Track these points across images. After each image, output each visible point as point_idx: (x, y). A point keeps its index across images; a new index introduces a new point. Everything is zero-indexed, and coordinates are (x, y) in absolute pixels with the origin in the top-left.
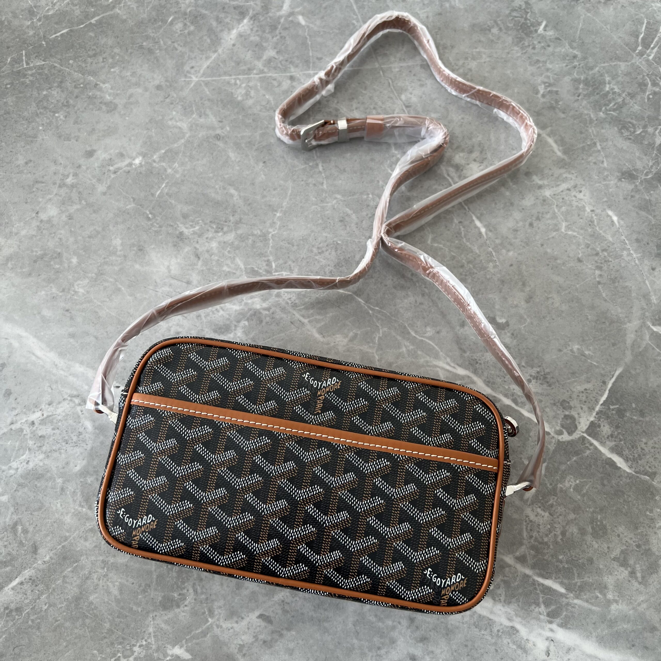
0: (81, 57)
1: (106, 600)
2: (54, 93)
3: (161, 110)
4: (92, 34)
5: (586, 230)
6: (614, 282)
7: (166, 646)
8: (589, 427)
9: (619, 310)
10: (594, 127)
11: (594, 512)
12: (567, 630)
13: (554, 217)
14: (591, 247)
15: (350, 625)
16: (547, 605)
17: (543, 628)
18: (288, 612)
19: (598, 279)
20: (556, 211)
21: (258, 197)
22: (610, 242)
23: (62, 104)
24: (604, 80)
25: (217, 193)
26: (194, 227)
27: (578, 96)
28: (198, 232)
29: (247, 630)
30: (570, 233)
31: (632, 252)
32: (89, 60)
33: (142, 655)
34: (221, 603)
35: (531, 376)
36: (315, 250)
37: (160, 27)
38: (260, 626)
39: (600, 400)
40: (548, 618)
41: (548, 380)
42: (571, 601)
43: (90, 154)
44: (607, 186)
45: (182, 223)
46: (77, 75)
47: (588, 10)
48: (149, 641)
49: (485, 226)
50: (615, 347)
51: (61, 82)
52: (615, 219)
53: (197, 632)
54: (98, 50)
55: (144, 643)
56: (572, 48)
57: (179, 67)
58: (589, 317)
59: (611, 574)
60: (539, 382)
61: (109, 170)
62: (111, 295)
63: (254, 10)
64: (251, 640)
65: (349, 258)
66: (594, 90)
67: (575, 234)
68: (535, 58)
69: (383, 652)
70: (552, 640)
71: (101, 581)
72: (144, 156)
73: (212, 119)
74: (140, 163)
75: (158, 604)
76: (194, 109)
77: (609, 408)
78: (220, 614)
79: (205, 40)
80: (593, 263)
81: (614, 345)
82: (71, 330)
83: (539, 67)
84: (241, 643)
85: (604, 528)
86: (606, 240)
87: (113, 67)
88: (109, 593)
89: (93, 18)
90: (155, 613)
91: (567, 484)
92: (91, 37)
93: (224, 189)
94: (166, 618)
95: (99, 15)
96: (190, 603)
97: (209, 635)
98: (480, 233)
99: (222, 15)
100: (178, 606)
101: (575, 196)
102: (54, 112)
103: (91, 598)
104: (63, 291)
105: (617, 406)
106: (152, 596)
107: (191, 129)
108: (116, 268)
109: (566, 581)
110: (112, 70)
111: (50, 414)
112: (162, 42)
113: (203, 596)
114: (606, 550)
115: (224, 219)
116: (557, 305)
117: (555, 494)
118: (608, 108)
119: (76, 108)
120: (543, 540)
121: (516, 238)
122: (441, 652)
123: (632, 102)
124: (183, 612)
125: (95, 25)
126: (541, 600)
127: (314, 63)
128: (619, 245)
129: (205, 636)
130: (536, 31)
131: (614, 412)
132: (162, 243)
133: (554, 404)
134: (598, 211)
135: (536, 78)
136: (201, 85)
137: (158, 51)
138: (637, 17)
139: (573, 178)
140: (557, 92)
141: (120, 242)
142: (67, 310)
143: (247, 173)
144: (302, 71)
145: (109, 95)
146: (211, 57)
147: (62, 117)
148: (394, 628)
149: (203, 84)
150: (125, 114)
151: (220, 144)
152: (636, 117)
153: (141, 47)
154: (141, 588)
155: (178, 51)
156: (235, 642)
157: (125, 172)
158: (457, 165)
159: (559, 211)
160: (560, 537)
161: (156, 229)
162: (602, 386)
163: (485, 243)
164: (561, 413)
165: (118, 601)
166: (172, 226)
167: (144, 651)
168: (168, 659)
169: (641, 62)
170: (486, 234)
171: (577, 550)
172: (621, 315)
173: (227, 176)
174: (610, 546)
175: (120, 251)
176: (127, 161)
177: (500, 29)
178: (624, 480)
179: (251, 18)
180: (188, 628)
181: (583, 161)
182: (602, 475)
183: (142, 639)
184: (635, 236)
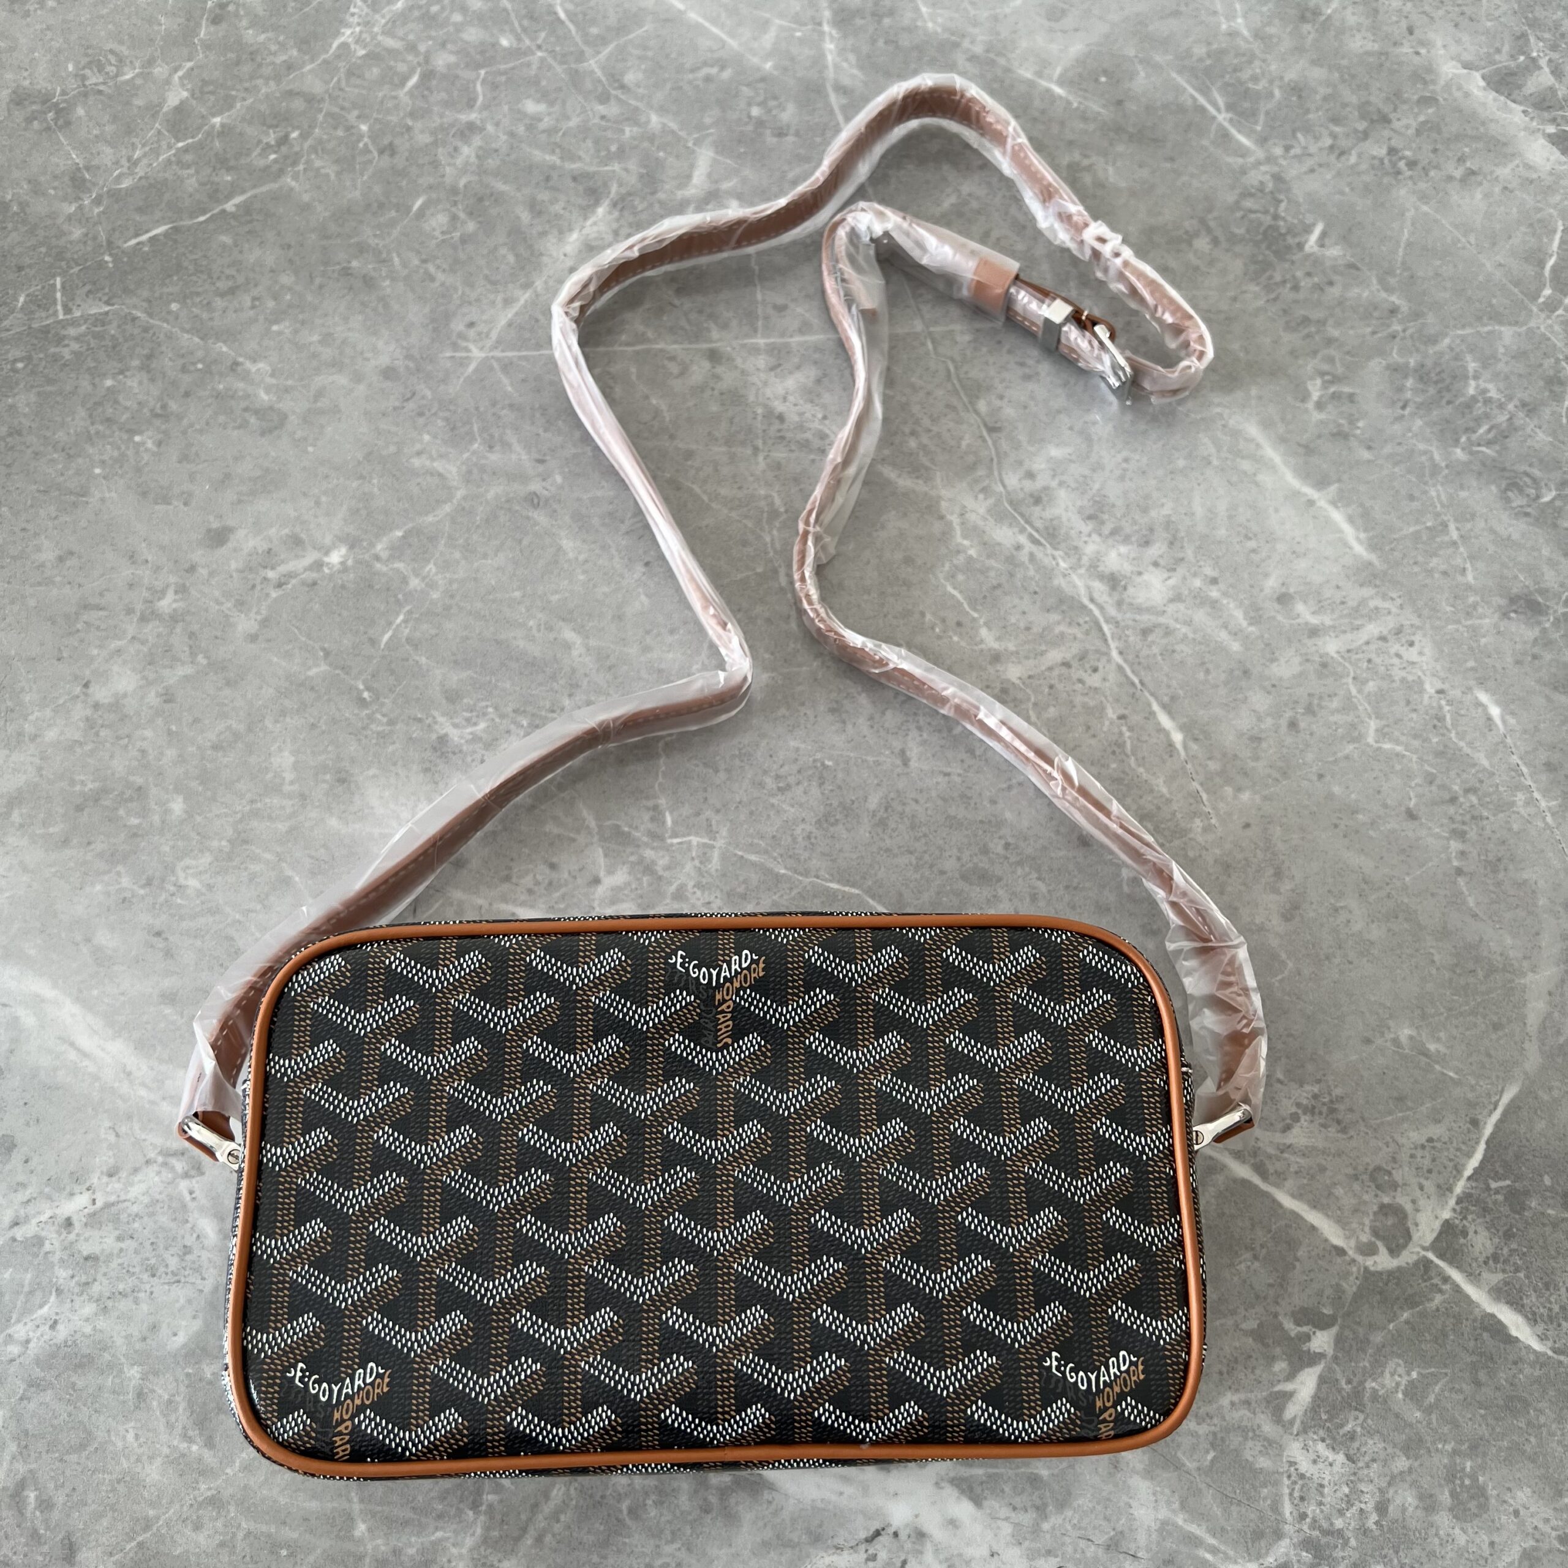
0: (198, 294)
2: (132, 383)
3: (393, 429)
4: (226, 239)
5: (1425, 740)
6: (1495, 871)
8: (1440, 1234)
9: (1509, 941)
10: (1442, 484)
11: (1455, 1452)
13: (1349, 705)
14: (1438, 782)
19: (1456, 863)
20: (1354, 691)
21: (633, 650)
22: (1485, 769)
23: (152, 411)
24: (1465, 368)
25: (533, 639)
26: (475, 724)
27: (1404, 407)
28: (484, 736)
30: (1387, 746)
31: (1536, 795)
32: (219, 303)
35: (1298, 1105)
36: (769, 782)
37: (393, 223)
39: (1464, 1165)
41: (1340, 1117)
43: (219, 537)
44: (1474, 631)
45: (443, 715)
46: (188, 340)
47: (1424, 198)
49: (1183, 728)
50: (1500, 1033)
51: (150, 357)
52: (1495, 711)
54: (241, 279)
56: (1388, 289)
57: (439, 323)
58: (1437, 958)
60: (1319, 1120)
61: (265, 580)
62: (267, 895)
63: (620, 185)
65: (853, 802)
66: (1439, 392)
67: (1399, 749)
68: (1301, 312)
72: (353, 544)
73: (520, 456)
74: (342, 563)
76: (475, 428)
77: (1488, 1188)
79: (504, 256)
80: (1445, 821)
81: (1496, 1027)
82: (167, 983)
83: (1308, 336)
85: (1480, 1493)
86: (1475, 765)
87: (276, 322)
89: (228, 198)
91: (1388, 1381)
92: (224, 246)
93: (550, 629)
95: (243, 192)
98: (1171, 744)
99: (544, 196)
101: (1398, 656)
102: (132, 432)
104: (149, 883)
105: (1508, 1182)
107: (467, 478)
108: (282, 827)
110: (275, 328)
111: (113, 1198)
112: (396, 260)
114: (1486, 1550)
115: (548, 705)
116: (1357, 927)
117: (1360, 1408)
118: (1474, 437)
119: (185, 422)
120: (1332, 1524)
121: (1257, 758)
123: (1531, 425)
125: (233, 216)
127: (767, 318)
128: (1505, 777)
130: (1300, 246)
131: (1500, 1198)
132: (395, 764)
133: (1356, 1177)
134: (1456, 693)
135: (1301, 362)
136: (491, 369)
137: (387, 283)
138: (1539, 216)
139: (1394, 610)
140: (1351, 398)
141: (292, 759)
142: (158, 934)
143: (606, 589)
144: (736, 338)
145: (268, 390)
146: (518, 300)
147: (150, 444)
149: (495, 365)
150: (305, 439)
151: (540, 517)
152: (1541, 461)
153: (346, 272)
155: (437, 284)
157: (304, 583)
158: (1112, 574)
159: (1360, 691)
160: (1374, 1517)
161: (380, 729)
162: (1469, 1131)
163: (1183, 768)
164: (1372, 1200)
166: (420, 720)
169: (1551, 326)
170: (1185, 747)
171: (1416, 1552)
172: (1512, 954)
173: (556, 597)
174: (1497, 1539)
175: (292, 783)
176: (311, 557)
177: (1215, 242)
178: (1528, 1370)
179: (614, 205)
181: (1416, 569)
182: (1474, 1358)
184: (1543, 756)
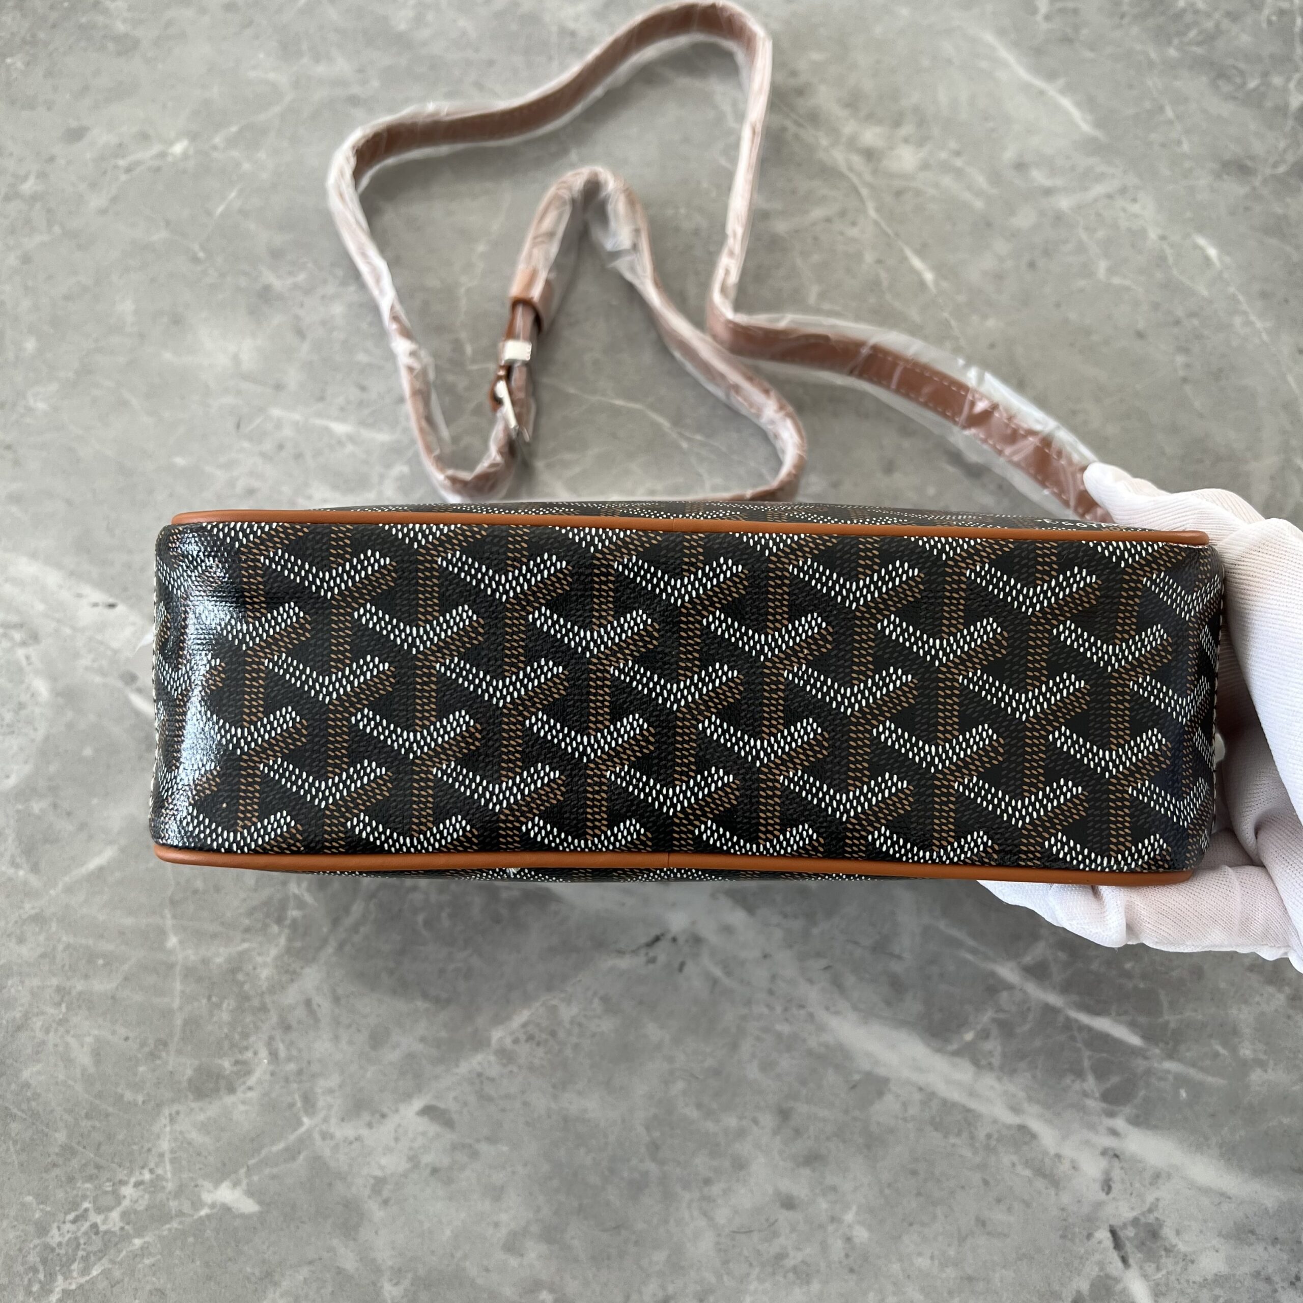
1: (61, 1077)
3: (233, 49)
5: (1150, 276)
6: (1218, 379)
7: (200, 1182)
9: (1232, 435)
10: (1158, 76)
12: (1149, 1133)
13: (1081, 248)
14: (1162, 309)
15: (641, 1130)
16: (1101, 1073)
17: (1092, 1127)
18: (490, 1099)
19: (1181, 373)
20: (1085, 237)
21: (438, 215)
22: (1204, 298)
23: (22, 39)
26: (296, 276)
27: (1122, 18)
28: (303, 285)
29: (392, 1144)
30: (1117, 281)
31: (1253, 318)
33: (141, 1206)
34: (334, 1081)
38: (424, 1134)
40: (1104, 1105)
42: (1156, 1065)
43: (76, 135)
44: (1191, 189)
45: (269, 268)
48: (160, 1171)
49: (933, 269)
52: (1212, 252)
53: (276, 1148)
55: (147, 1176)
58: (1167, 450)
59: (1246, 1002)
61: (116, 167)
62: (107, 415)
64: (404, 1166)
67: (1127, 283)
69: (716, 1189)
70: (1116, 1156)
71: (52, 1034)
72: (194, 137)
73: (343, 66)
74: (184, 153)
75: (185, 1084)
76: (305, 47)
78: (330, 1107)
80: (1170, 339)
84: (378, 1173)
86: (1195, 295)
88: (68, 1061)
90: (176, 1107)
94: (201, 1117)
96: (260, 1082)
97: (301, 1157)
98: (923, 283)
100: (232, 1090)
101: (1124, 210)
102: (4, 56)
103: (26, 1074)
104: (2, 407)
106: (170, 1068)
107: (295, 85)
108: (121, 360)
109: (1142, 1020)
113: (292, 1067)
119: (51, 47)
121: (1000, 292)
122: (856, 1189)
123: (1235, 29)
124: (244, 1102)
126: (1086, 1063)
128: (1223, 304)
129: (293, 1158)
132: (224, 308)
134: (1175, 238)
136: (320, 2)
139: (1118, 174)
140: (1075, 11)
141: (134, 306)
142: (9, 447)
145: (124, 22)
147: (19, 65)
148: (741, 1133)
150: (155, 58)
151: (359, 113)
152: (1245, 57)
154: (147, 1049)
156: (365, 1171)
157: (149, 168)
158: (868, 148)
159: (1090, 238)
161: (212, 281)
163: (934, 301)
165: (89, 1080)
166: (247, 273)
167: (147, 1196)
168: (203, 1212)
170: (936, 283)
172: (1236, 445)
175: (132, 325)
180: (252, 1140)
181: (1137, 142)
183: (143, 1168)
184: (1257, 286)
